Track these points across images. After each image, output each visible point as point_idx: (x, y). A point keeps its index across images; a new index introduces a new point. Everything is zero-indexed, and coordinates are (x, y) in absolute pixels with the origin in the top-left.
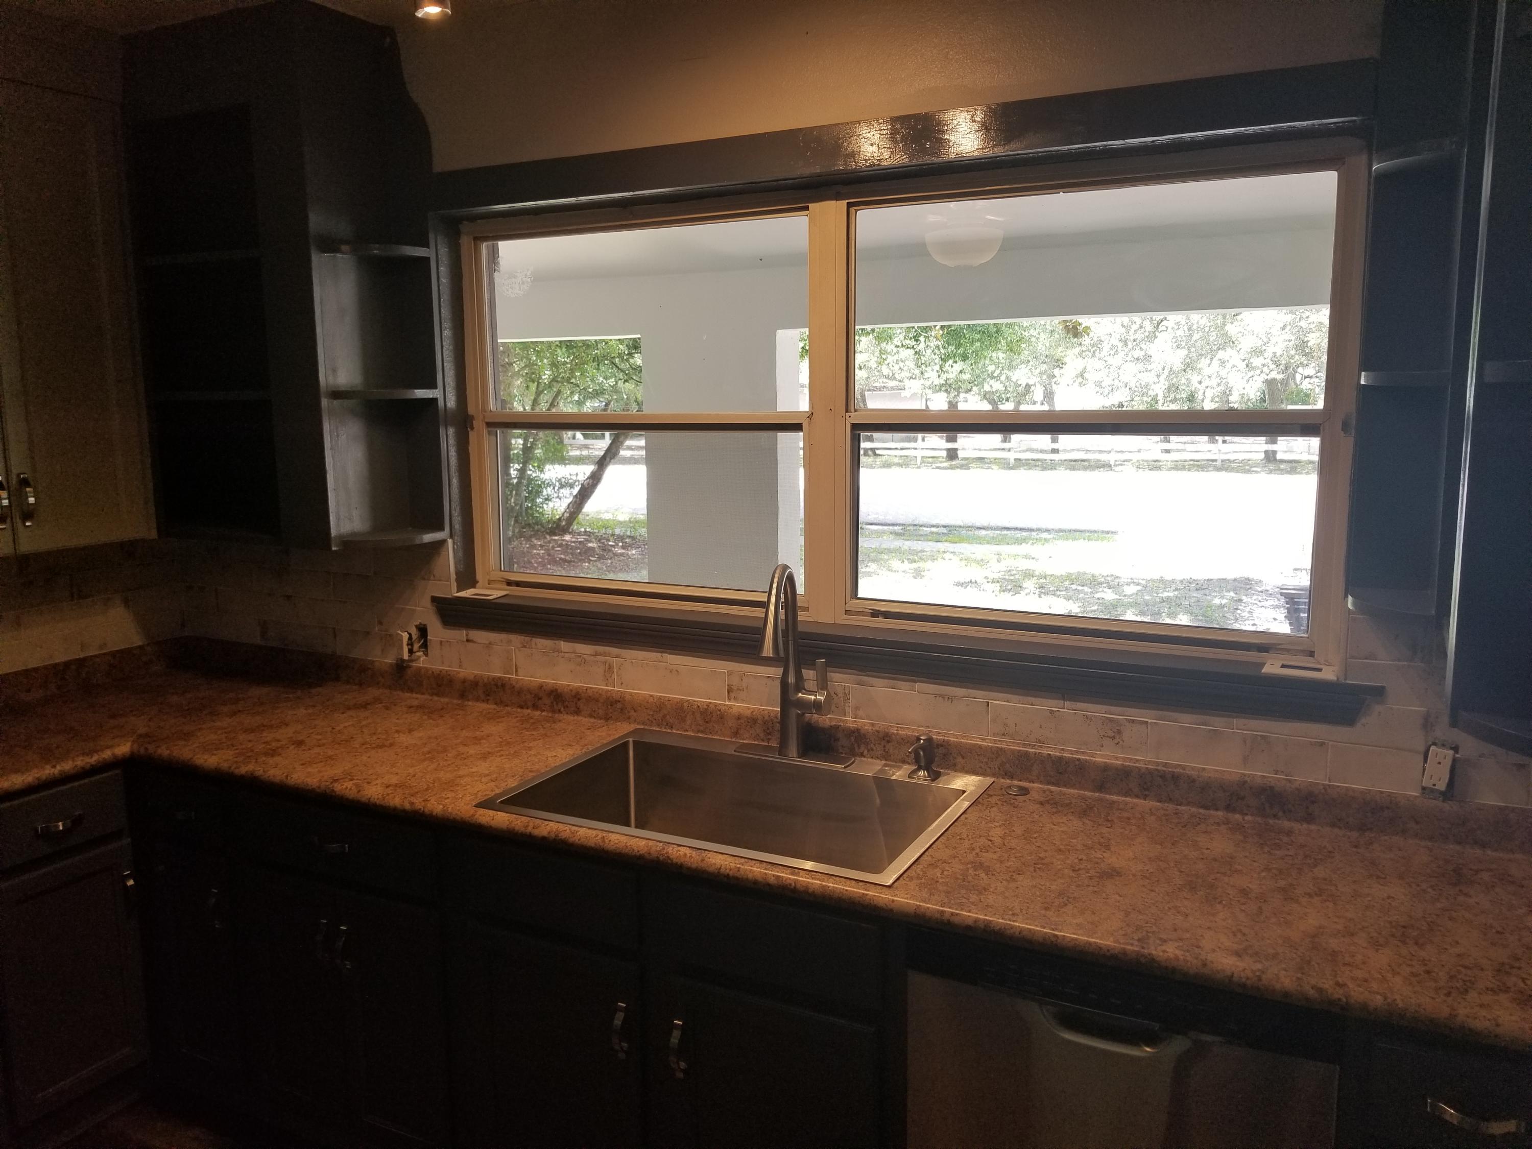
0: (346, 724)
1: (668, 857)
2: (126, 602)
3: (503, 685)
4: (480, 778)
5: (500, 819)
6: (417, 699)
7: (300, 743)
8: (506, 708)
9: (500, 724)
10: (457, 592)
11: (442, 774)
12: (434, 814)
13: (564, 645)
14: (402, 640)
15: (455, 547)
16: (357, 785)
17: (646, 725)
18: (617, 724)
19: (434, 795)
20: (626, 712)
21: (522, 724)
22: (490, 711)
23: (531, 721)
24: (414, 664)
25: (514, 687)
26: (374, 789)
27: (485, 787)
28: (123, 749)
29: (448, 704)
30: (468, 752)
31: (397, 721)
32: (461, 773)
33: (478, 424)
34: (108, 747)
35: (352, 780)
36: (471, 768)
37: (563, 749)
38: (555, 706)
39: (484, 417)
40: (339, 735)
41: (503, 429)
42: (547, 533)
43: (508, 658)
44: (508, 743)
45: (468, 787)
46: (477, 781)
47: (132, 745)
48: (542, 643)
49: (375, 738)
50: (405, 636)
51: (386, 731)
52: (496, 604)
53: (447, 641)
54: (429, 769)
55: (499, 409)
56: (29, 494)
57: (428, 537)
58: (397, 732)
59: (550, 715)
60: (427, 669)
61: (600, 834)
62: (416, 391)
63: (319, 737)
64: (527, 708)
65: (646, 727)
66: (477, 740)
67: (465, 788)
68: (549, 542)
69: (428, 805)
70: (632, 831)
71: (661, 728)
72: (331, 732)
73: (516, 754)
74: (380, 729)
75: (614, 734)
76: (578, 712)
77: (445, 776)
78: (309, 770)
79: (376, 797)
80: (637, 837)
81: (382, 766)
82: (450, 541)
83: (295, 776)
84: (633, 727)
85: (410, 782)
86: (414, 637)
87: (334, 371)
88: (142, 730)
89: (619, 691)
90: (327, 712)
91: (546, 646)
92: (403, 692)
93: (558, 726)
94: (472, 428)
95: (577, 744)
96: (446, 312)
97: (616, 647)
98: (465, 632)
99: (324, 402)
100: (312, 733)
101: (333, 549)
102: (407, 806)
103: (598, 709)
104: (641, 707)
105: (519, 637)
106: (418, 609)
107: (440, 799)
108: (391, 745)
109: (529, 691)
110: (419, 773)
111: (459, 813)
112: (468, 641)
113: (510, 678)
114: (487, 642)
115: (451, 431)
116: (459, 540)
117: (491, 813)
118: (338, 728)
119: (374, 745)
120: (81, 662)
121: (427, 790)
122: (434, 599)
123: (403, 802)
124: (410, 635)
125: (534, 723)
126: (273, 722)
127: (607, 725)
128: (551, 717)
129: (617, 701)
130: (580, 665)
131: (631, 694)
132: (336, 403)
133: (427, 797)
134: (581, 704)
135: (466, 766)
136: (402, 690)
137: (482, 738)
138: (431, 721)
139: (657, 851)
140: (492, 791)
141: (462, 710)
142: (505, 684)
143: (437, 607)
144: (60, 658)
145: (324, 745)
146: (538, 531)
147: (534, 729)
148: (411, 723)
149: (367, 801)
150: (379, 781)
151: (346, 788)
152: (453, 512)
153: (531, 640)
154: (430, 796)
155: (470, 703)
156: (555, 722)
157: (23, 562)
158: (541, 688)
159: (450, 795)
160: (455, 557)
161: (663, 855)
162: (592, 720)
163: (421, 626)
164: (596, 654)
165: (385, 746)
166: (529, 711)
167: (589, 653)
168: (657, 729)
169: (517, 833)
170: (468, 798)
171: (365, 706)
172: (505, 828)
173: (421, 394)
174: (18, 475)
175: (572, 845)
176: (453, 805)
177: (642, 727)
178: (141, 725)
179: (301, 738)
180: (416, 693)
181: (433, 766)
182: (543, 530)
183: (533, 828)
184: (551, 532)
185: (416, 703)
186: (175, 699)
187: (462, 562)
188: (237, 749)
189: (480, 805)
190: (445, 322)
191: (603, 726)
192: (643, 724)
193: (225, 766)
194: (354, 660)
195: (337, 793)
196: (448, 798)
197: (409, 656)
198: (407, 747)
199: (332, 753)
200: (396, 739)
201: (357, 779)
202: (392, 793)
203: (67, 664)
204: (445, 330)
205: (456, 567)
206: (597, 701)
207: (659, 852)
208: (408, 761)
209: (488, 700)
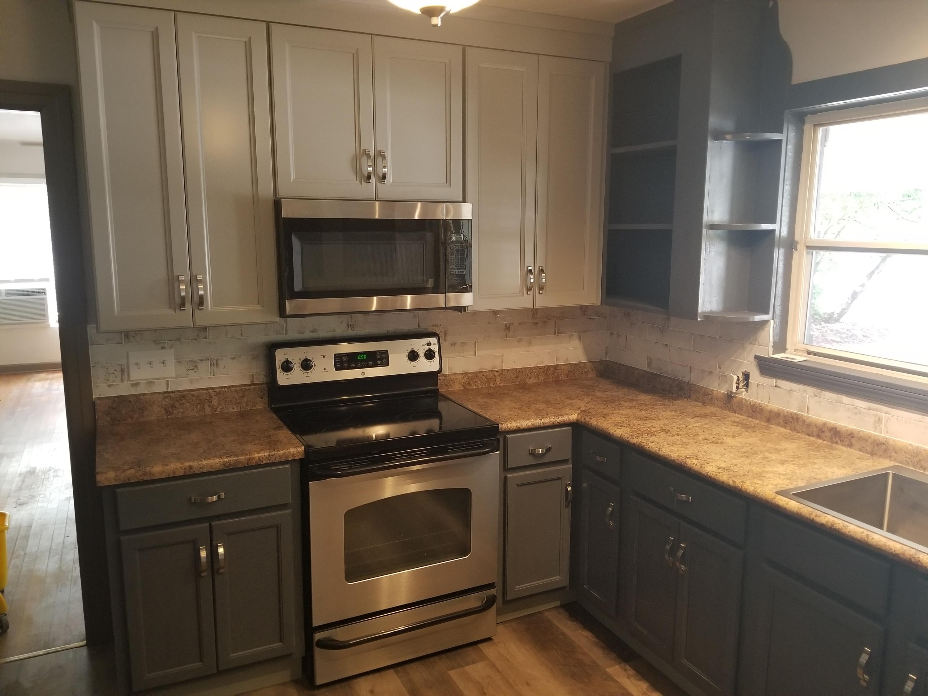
0: (694, 425)
1: (919, 561)
2: (580, 339)
3: (797, 419)
4: (779, 476)
5: (793, 505)
6: (738, 417)
7: (667, 431)
8: (798, 434)
9: (794, 444)
10: (772, 355)
11: (753, 468)
12: (748, 491)
13: (845, 399)
14: (733, 380)
15: (775, 325)
16: (700, 463)
17: (903, 464)
18: (881, 459)
19: (749, 480)
20: (889, 452)
21: (809, 446)
22: (787, 434)
23: (816, 445)
24: (738, 396)
25: (805, 421)
26: (711, 468)
27: (782, 482)
28: (573, 417)
29: (758, 424)
30: (771, 457)
31: (725, 429)
32: (766, 469)
33: (801, 247)
34: (567, 414)
35: (697, 459)
36: (773, 468)
37: (838, 469)
38: (834, 439)
39: (805, 243)
40: (690, 431)
41: (817, 251)
42: (823, 321)
43: (803, 402)
44: (799, 457)
45: (771, 479)
46: (777, 477)
47: (578, 415)
48: (829, 395)
49: (711, 437)
50: (735, 378)
51: (719, 434)
52: (797, 364)
53: (762, 385)
54: (746, 462)
55: (816, 237)
56: (543, 277)
57: (758, 318)
58: (725, 435)
59: (829, 444)
60: (746, 400)
61: (866, 532)
62: (762, 225)
63: (679, 430)
64: (813, 436)
65: (903, 466)
66: (778, 451)
67: (769, 480)
68: (824, 327)
69: (745, 485)
70: (884, 532)
71: (916, 469)
72: (685, 428)
73: (804, 465)
74: (714, 432)
75: (878, 466)
76: (850, 445)
77: (756, 469)
78: (672, 448)
79: (712, 473)
80: (895, 541)
81: (715, 454)
82: (772, 322)
83: (664, 450)
84: (892, 464)
85: (733, 469)
86: (741, 379)
87: (712, 212)
88: (583, 408)
89: (885, 437)
90: (683, 416)
91: (832, 398)
92: (730, 412)
93: (835, 452)
94: (796, 249)
95: (849, 467)
96: (788, 175)
97: (885, 406)
98: (775, 380)
99: (704, 231)
100: (674, 427)
101: (698, 320)
102: (731, 483)
103: (867, 446)
104: (901, 451)
105: (812, 389)
106: (745, 362)
107: (752, 483)
108: (721, 443)
109: (816, 426)
110: (739, 464)
111: (765, 495)
112: (776, 386)
113: (803, 415)
114: (790, 390)
115: (782, 251)
116: (778, 321)
117: (787, 499)
118: (689, 427)
119: (710, 441)
120: (555, 367)
121: (744, 475)
122: (756, 357)
123: (729, 480)
124: (738, 377)
125: (817, 447)
126: (652, 416)
127: (872, 458)
128: (830, 445)
129: (882, 444)
130: (856, 414)
131: (894, 441)
132: (711, 231)
133: (744, 480)
134: (853, 440)
135: (770, 466)
136: (729, 410)
137: (781, 450)
138: (747, 433)
139: (910, 554)
140: (787, 486)
141: (768, 430)
142: (799, 418)
143: (758, 362)
144: (546, 363)
145: (681, 435)
146: (816, 319)
147: (817, 451)
148: (734, 432)
149: (706, 474)
150: (714, 464)
151: (693, 464)
152: (776, 303)
153: (821, 392)
154: (746, 480)
155: (773, 426)
156: (832, 449)
157: (534, 312)
158: (825, 425)
159: (759, 482)
160: (774, 332)
161: (915, 558)
162: (861, 453)
163: (746, 373)
164: (870, 409)
165: (718, 443)
166: (814, 439)
167: (864, 407)
168: (913, 468)
169: (804, 516)
170: (771, 487)
171: (706, 416)
172: (796, 512)
173: (765, 227)
174: (539, 267)
175: (844, 534)
176: (760, 489)
177: (900, 465)
178: (582, 405)
179: (668, 429)
180: (738, 414)
181: (747, 462)
182: (820, 318)
183: (816, 516)
184: (826, 320)
185: (737, 420)
186: (599, 394)
187: (778, 336)
188: (632, 428)
189: (778, 493)
190: (787, 181)
191: (869, 459)
192: (901, 463)
193: (625, 436)
194: (701, 388)
195: (688, 465)
196: (758, 484)
197: (736, 390)
198: (731, 447)
199: (686, 441)
200: (725, 440)
201: (701, 460)
202: (722, 473)
203: (549, 367)
204: (786, 186)
205: (774, 338)
206: (867, 441)
207: (911, 555)
208: (732, 455)
209: (786, 426)
